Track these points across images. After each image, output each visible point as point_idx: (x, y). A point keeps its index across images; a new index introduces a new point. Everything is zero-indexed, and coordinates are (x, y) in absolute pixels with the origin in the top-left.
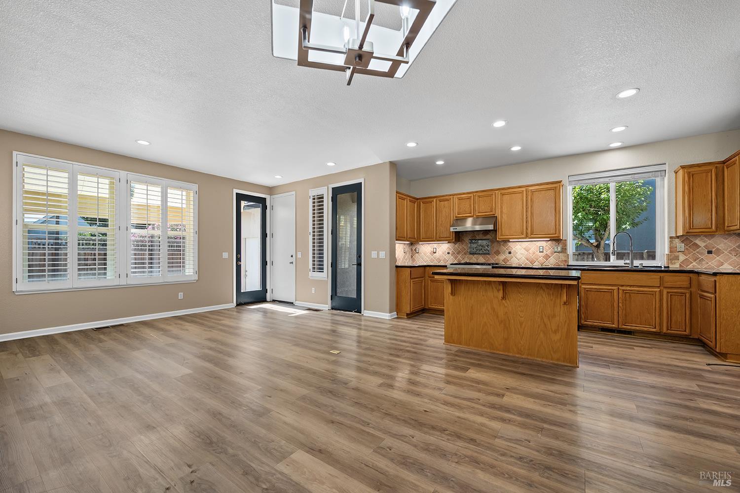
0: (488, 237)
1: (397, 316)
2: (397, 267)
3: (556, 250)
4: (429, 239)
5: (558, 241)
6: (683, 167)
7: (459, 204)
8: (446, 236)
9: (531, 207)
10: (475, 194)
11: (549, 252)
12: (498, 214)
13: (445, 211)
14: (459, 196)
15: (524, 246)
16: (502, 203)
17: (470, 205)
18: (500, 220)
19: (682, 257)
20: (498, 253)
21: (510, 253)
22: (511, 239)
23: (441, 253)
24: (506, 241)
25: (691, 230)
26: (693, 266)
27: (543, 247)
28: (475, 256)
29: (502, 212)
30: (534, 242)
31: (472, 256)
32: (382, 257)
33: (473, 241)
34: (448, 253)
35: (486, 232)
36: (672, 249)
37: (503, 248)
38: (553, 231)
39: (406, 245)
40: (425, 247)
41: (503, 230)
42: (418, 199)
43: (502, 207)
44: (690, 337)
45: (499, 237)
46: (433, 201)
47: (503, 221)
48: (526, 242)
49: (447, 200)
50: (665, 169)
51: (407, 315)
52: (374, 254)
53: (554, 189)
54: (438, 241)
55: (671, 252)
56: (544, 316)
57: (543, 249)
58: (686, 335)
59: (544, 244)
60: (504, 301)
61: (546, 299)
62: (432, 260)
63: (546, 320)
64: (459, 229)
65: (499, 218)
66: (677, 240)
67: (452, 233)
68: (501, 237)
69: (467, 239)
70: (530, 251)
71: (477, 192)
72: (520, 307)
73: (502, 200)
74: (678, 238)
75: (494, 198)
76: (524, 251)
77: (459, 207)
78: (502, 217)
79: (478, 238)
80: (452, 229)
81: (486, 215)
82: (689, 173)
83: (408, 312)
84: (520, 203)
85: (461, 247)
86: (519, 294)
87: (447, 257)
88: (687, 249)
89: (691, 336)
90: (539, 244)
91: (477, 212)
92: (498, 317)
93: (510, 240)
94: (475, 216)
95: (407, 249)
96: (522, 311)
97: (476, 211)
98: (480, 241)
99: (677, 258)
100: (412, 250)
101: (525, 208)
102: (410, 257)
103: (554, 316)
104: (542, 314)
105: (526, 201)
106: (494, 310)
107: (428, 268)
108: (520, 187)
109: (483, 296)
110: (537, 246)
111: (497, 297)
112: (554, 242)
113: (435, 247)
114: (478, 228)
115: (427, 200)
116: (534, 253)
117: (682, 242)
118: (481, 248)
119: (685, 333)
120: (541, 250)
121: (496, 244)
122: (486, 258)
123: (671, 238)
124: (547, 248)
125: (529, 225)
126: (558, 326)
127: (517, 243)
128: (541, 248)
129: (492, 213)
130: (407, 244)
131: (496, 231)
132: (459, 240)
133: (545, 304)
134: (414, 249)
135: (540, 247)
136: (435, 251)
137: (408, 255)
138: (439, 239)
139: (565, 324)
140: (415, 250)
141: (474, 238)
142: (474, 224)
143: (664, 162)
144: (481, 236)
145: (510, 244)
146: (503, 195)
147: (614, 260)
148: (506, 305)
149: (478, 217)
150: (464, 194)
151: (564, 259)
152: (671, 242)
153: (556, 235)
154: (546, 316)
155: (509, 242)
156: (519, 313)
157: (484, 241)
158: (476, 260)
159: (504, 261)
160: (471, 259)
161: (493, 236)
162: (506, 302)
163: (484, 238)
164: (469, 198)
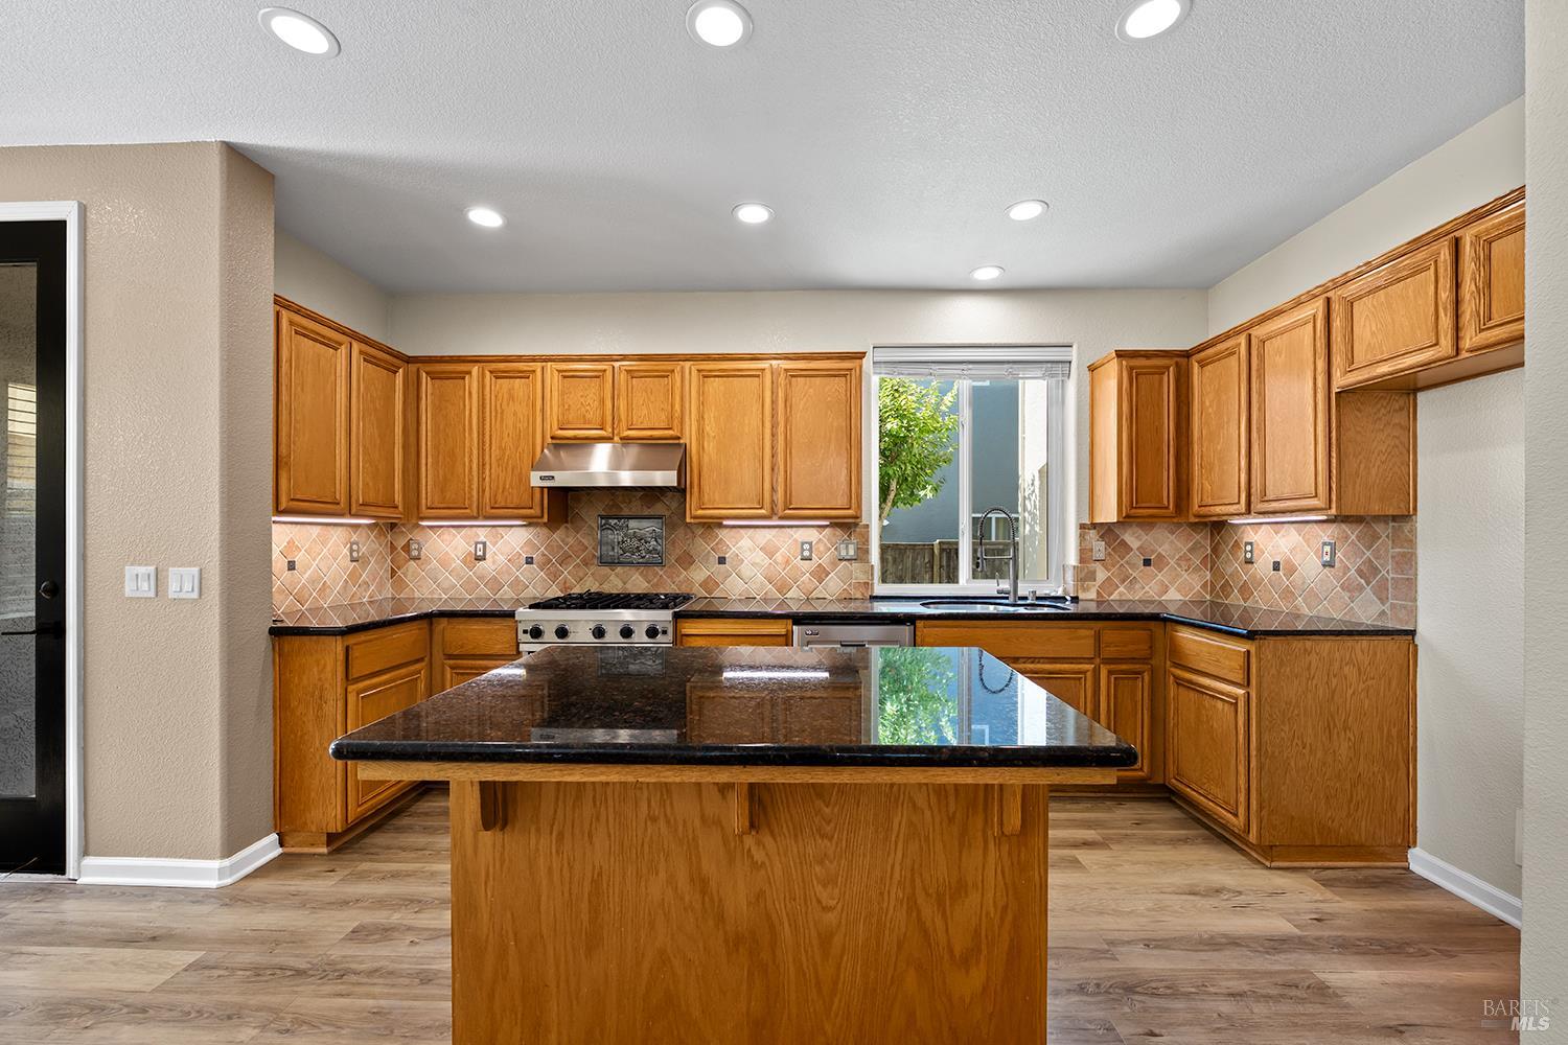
0: (659, 509)
1: (280, 850)
2: (278, 632)
3: (843, 553)
4: (458, 510)
5: (849, 528)
6: (1120, 354)
7: (562, 394)
8: (516, 502)
9: (787, 421)
10: (616, 364)
11: (825, 561)
12: (690, 438)
13: (515, 414)
14: (564, 366)
15: (762, 543)
16: (702, 404)
17: (602, 401)
18: (695, 459)
19: (1101, 575)
20: (687, 560)
21: (722, 561)
22: (728, 518)
23: (502, 559)
24: (712, 525)
25: (1133, 511)
26: (1120, 594)
27: (810, 544)
28: (619, 569)
29: (701, 432)
30: (788, 530)
31: (606, 570)
32: (183, 595)
33: (613, 522)
34: (529, 561)
35: (651, 494)
36: (1084, 555)
37: (701, 546)
38: (841, 501)
39: (364, 532)
40: (446, 537)
41: (706, 488)
42: (409, 360)
43: (701, 418)
44: (1150, 782)
45: (693, 510)
46: (469, 373)
47: (706, 459)
48: (767, 530)
49: (525, 375)
50: (1068, 359)
51: (331, 838)
52: (136, 581)
53: (845, 376)
54: (487, 518)
55: (1082, 560)
56: (921, 899)
57: (811, 550)
58: (1143, 779)
59: (812, 535)
60: (749, 841)
61: (928, 814)
62: (470, 585)
63: (928, 911)
64: (563, 479)
65: (694, 449)
66: (1093, 533)
67: (537, 492)
68: (700, 512)
69: (591, 516)
70: (778, 556)
71: (624, 357)
72: (821, 863)
73: (701, 393)
74: (1095, 528)
75: (678, 384)
76: (760, 557)
77: (562, 404)
78: (701, 447)
79: (626, 512)
80: (535, 479)
81: (651, 438)
82: (1131, 369)
83: (336, 826)
84: (756, 407)
85: (571, 541)
86: (819, 803)
87: (524, 573)
88: (1110, 554)
89: (1150, 779)
90: (802, 535)
91: (624, 424)
92: (720, 918)
93: (725, 523)
94: (616, 438)
95: (368, 544)
96: (826, 883)
97: (620, 421)
98: (633, 524)
99: (1092, 576)
100: (393, 548)
101: (768, 425)
102: (384, 573)
103: (960, 889)
104: (914, 888)
105: (773, 402)
106: (701, 883)
107: (444, 622)
108: (754, 358)
109: (654, 820)
110: (796, 541)
111: (718, 823)
112: (839, 532)
113: (482, 539)
114: (626, 478)
115: (448, 369)
116: (787, 562)
117: (1102, 537)
118: (636, 543)
119: (1140, 773)
120: (806, 554)
121: (681, 531)
122: (650, 577)
123: (1082, 527)
124: (822, 549)
125: (781, 479)
126: (977, 933)
127: (742, 531)
128: (806, 546)
129: (671, 432)
130: (368, 526)
131: (684, 490)
132: (567, 517)
133: (927, 838)
134: (401, 542)
135: (803, 544)
136: (480, 553)
137: (375, 569)
138: (494, 510)
139: (1002, 919)
140: (407, 548)
141: (614, 512)
142: (617, 464)
143: (1065, 342)
144: (636, 507)
145: (723, 534)
146: (706, 375)
147: (967, 582)
148: (759, 856)
149: (626, 441)
150: (580, 359)
151: (863, 578)
152: (1082, 537)
153: (850, 512)
154: (927, 894)
155: (720, 526)
156: (819, 888)
157: (645, 523)
158: (620, 585)
159: (704, 584)
160: (604, 580)
161: (674, 505)
162: (759, 843)
163: (646, 512)
164: (599, 376)
